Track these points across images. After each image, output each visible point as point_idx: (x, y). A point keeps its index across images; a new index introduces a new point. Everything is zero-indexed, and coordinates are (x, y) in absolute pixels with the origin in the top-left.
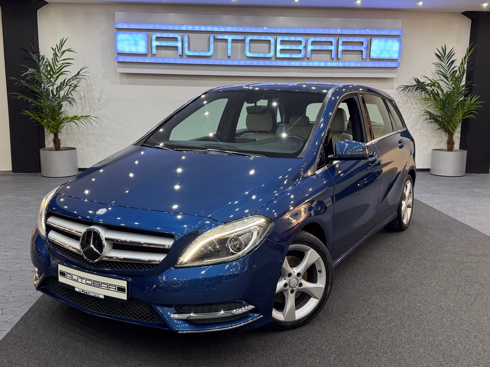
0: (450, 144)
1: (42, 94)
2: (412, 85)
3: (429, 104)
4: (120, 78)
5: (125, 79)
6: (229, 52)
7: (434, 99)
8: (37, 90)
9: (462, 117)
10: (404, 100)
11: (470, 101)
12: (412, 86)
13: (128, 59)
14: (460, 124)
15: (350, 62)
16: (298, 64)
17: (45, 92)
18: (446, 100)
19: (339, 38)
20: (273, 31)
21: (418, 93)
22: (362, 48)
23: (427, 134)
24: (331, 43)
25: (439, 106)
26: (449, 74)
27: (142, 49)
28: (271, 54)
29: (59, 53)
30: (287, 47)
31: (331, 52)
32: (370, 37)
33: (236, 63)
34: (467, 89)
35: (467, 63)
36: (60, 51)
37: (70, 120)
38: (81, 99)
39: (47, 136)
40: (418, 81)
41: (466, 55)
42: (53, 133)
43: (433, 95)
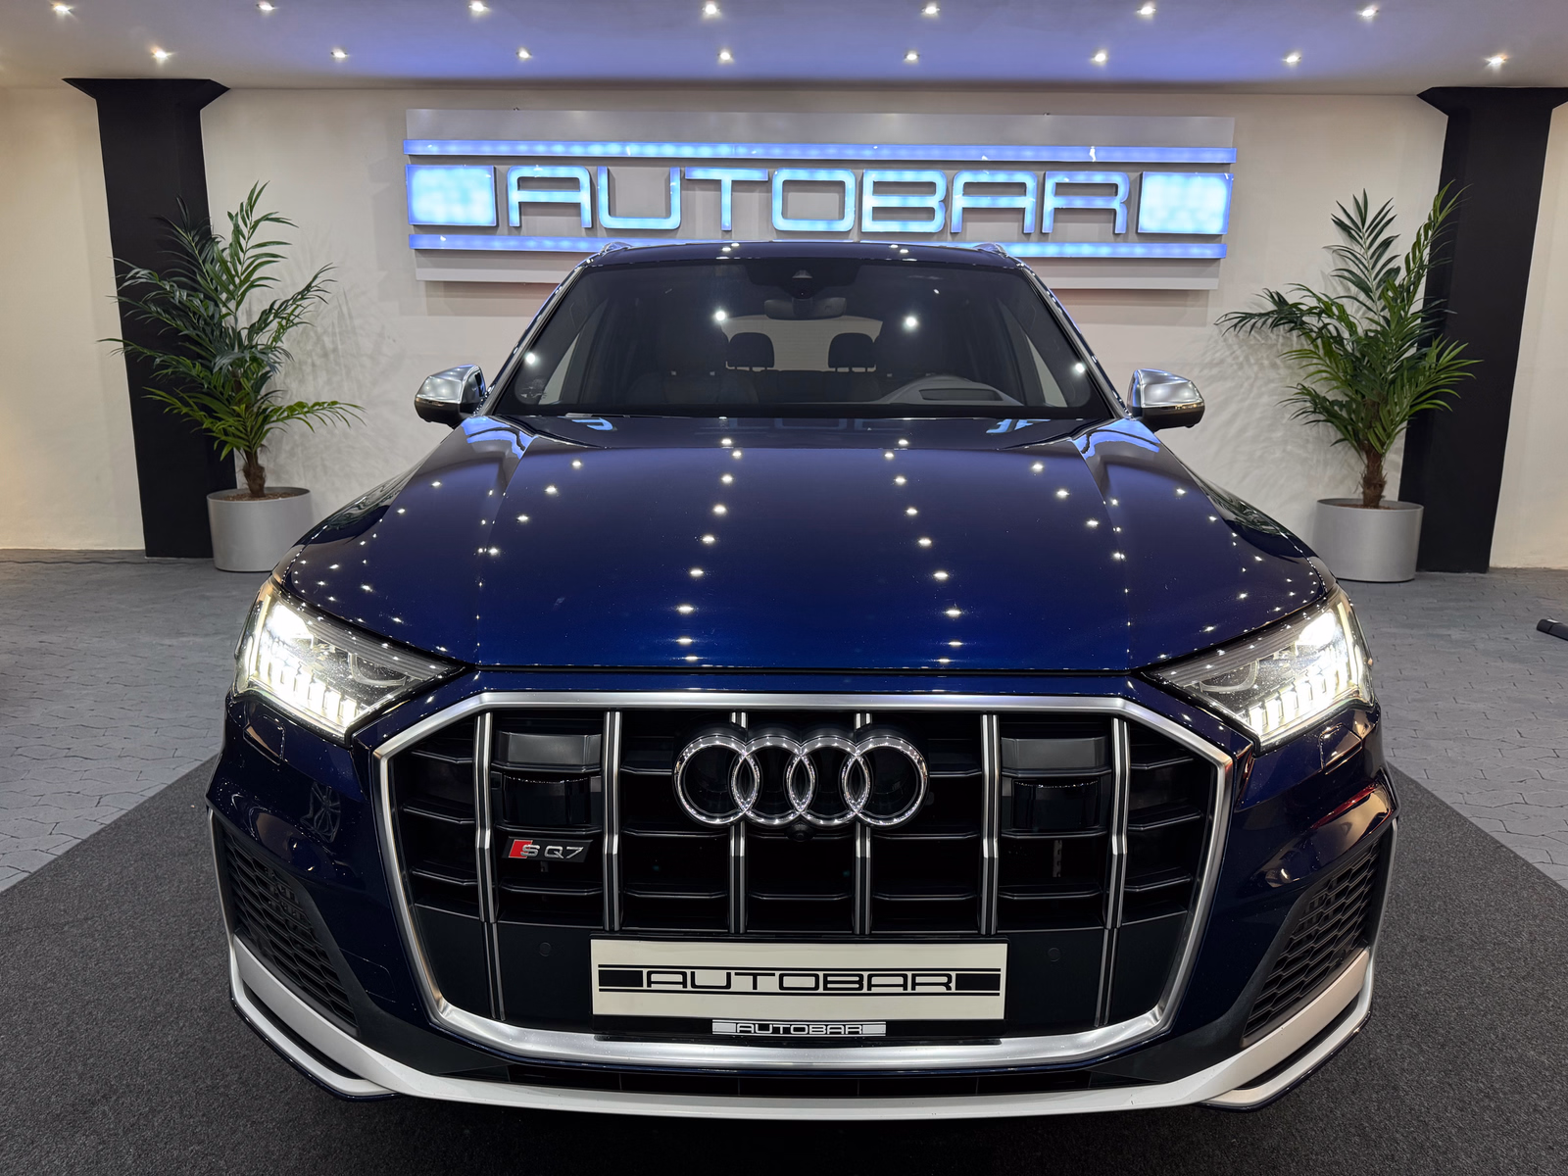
0: (1373, 485)
2: (1263, 312)
3: (1312, 369)
4: (427, 296)
5: (444, 299)
6: (727, 219)
7: (1326, 354)
8: (194, 329)
9: (1408, 407)
10: (1237, 358)
11: (1438, 360)
12: (1261, 315)
14: (1404, 427)
15: (1079, 242)
18: (1364, 356)
19: (1045, 174)
20: (850, 154)
21: (1278, 335)
22: (1116, 204)
23: (1305, 455)
24: (1021, 188)
25: (1341, 375)
26: (1375, 279)
27: (482, 212)
28: (847, 223)
29: (246, 226)
30: (893, 201)
31: (1020, 216)
32: (1137, 172)
34: (1428, 323)
35: (1430, 244)
36: (248, 222)
38: (325, 355)
40: (1280, 301)
41: (1430, 218)
43: (1323, 342)
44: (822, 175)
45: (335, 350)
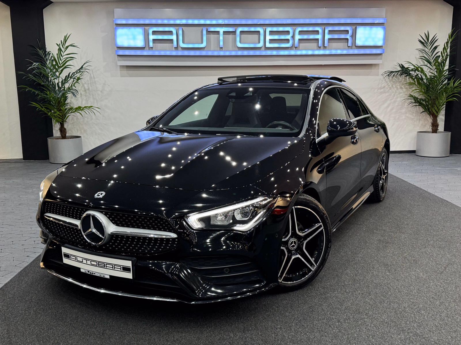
0: (435, 126)
1: (49, 87)
2: (397, 70)
3: (414, 89)
4: (120, 71)
5: (126, 71)
6: (221, 43)
7: (418, 84)
8: (44, 82)
9: (445, 100)
10: (389, 86)
11: (454, 85)
12: (396, 72)
13: (127, 53)
14: (444, 107)
15: (336, 49)
16: (286, 53)
17: (51, 85)
18: (430, 84)
19: (325, 27)
20: (262, 22)
21: (402, 78)
22: (348, 37)
23: (412, 117)
24: (317, 32)
25: (423, 90)
26: (432, 59)
27: (140, 42)
28: (261, 45)
29: (63, 48)
30: (276, 37)
31: (317, 41)
32: (355, 26)
33: (227, 54)
34: (450, 73)
35: (449, 48)
36: (64, 47)
37: (74, 110)
38: (85, 91)
39: (54, 126)
40: (402, 67)
41: (448, 40)
42: (59, 123)
43: (417, 80)
44: (252, 29)
45: (89, 89)
